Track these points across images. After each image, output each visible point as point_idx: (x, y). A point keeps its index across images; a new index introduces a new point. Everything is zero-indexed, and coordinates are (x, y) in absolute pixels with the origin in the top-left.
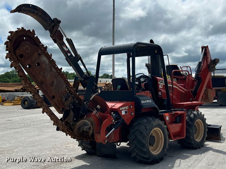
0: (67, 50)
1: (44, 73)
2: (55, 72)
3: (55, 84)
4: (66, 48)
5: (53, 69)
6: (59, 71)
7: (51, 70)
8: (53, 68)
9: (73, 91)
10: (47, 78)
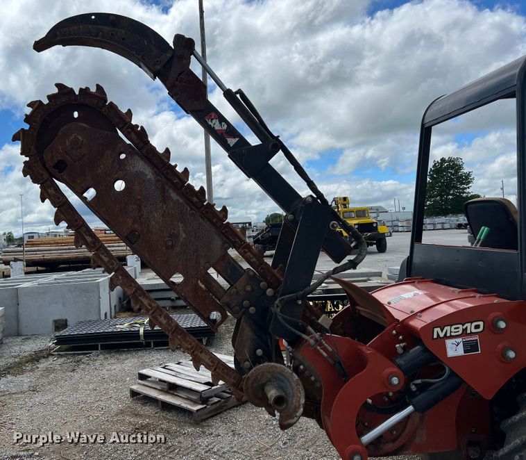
0: (225, 127)
1: (140, 210)
2: (181, 200)
3: (181, 239)
4: (218, 123)
5: (174, 195)
6: (195, 199)
7: (165, 198)
8: (171, 191)
9: (254, 259)
10: (153, 223)
